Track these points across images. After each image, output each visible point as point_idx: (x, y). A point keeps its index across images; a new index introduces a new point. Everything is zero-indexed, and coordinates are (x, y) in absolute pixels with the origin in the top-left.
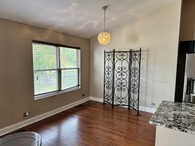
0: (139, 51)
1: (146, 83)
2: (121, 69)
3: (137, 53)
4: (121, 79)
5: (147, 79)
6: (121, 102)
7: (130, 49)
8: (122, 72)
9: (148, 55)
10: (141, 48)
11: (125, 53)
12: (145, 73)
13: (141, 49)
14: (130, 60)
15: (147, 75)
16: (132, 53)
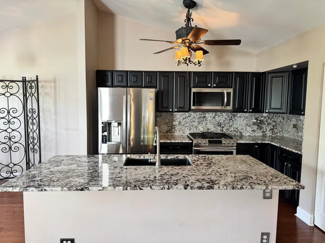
0: (35, 80)
1: (56, 133)
2: (6, 111)
3: (33, 84)
4: (10, 130)
5: (56, 127)
6: (12, 173)
7: (23, 78)
8: (10, 117)
9: (55, 88)
10: (37, 76)
11: (11, 84)
12: (53, 117)
13: (37, 78)
14: (25, 95)
15: (56, 120)
16: (27, 83)
